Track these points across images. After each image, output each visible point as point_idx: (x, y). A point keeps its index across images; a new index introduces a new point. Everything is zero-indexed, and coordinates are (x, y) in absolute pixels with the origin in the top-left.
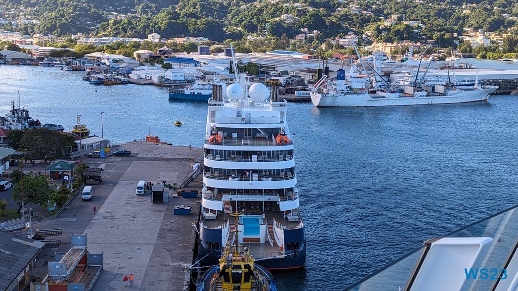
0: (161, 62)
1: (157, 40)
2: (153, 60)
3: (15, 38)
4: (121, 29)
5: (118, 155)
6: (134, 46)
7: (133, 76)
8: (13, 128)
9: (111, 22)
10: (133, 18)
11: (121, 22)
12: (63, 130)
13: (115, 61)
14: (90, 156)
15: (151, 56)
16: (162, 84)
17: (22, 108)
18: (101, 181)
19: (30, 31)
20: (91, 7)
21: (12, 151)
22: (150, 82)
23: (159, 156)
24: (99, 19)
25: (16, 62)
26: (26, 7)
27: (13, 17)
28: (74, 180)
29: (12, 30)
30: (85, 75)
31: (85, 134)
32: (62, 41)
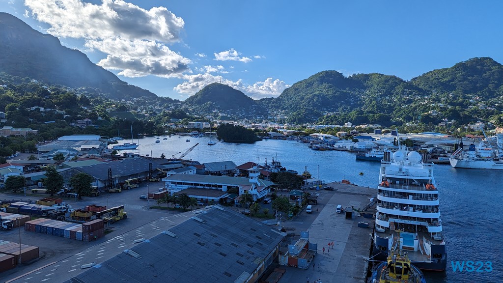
0: (352, 138)
1: (350, 126)
2: (347, 137)
3: (276, 125)
4: (330, 120)
5: (326, 189)
6: (337, 130)
7: (336, 146)
8: (273, 171)
9: (325, 117)
10: (337, 114)
11: (330, 116)
12: (297, 173)
13: (326, 138)
14: (311, 189)
15: (346, 135)
16: (352, 151)
17: (277, 161)
18: (316, 203)
19: (283, 122)
20: (314, 109)
21: (272, 183)
22: (345, 149)
23: (349, 192)
24: (319, 115)
25: (276, 138)
26: (282, 110)
27: (275, 115)
28: (302, 201)
29: (274, 122)
30: (309, 145)
31: (309, 177)
32: (298, 127)
